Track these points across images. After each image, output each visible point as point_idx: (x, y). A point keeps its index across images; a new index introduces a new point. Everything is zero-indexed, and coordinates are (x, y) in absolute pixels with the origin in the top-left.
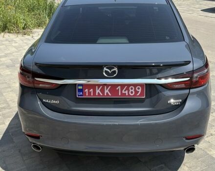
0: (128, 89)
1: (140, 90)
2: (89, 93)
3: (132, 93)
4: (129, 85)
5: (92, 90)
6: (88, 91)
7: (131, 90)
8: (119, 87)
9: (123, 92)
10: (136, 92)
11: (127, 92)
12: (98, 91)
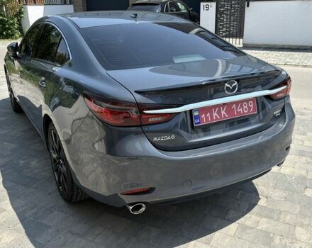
0: (242, 107)
1: (252, 106)
2: (207, 118)
3: (246, 109)
4: (242, 102)
5: (208, 114)
6: (206, 115)
7: (245, 107)
8: (234, 106)
9: (239, 110)
10: (249, 108)
11: (241, 110)
12: (215, 114)
